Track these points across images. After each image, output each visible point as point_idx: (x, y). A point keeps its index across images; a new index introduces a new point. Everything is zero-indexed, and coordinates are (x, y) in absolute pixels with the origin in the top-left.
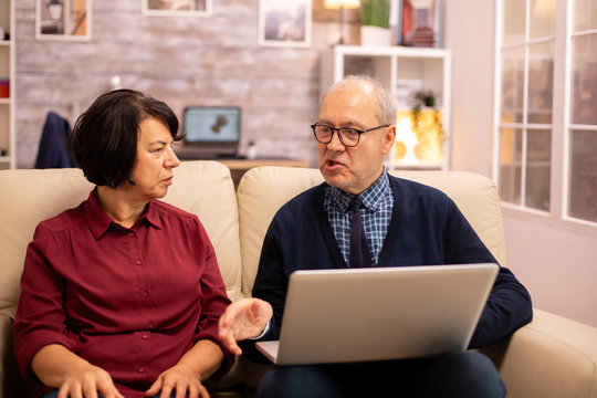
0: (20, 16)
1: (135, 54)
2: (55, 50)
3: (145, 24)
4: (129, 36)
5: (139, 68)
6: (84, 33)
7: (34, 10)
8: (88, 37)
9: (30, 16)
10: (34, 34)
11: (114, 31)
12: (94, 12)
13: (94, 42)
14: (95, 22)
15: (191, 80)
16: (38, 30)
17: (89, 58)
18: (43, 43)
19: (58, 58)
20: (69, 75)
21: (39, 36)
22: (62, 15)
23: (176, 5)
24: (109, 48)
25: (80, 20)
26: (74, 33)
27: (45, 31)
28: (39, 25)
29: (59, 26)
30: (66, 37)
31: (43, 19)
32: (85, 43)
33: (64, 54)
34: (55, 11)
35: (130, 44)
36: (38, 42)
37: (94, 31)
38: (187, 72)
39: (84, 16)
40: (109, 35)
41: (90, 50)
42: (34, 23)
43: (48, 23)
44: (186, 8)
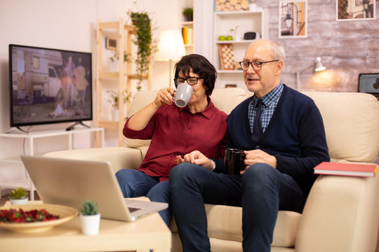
0: (271, 27)
1: (332, 44)
2: (288, 43)
3: (337, 27)
4: (328, 34)
5: (334, 52)
6: (304, 34)
7: (278, 23)
8: (306, 36)
9: (276, 27)
10: (278, 36)
11: (320, 32)
12: (308, 22)
13: (309, 38)
14: (309, 27)
15: (364, 58)
16: (280, 34)
17: (306, 47)
18: (283, 40)
19: (290, 48)
20: (296, 57)
21: (280, 37)
22: (292, 24)
23: (355, 15)
24: (317, 41)
25: (302, 27)
26: (298, 34)
27: (283, 34)
28: (280, 31)
29: (291, 30)
30: (294, 37)
31: (282, 28)
32: (304, 39)
33: (293, 46)
34: (289, 23)
35: (329, 39)
36: (280, 40)
37: (308, 33)
38: (361, 53)
39: (304, 24)
40: (317, 35)
41: (307, 43)
42: (277, 30)
43: (285, 29)
44: (361, 16)
